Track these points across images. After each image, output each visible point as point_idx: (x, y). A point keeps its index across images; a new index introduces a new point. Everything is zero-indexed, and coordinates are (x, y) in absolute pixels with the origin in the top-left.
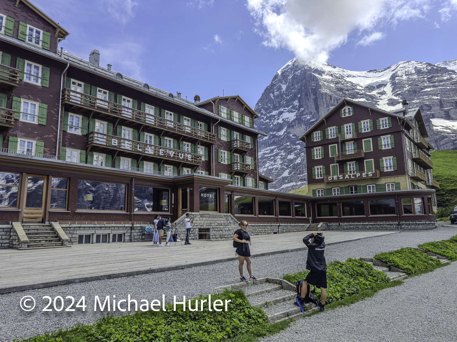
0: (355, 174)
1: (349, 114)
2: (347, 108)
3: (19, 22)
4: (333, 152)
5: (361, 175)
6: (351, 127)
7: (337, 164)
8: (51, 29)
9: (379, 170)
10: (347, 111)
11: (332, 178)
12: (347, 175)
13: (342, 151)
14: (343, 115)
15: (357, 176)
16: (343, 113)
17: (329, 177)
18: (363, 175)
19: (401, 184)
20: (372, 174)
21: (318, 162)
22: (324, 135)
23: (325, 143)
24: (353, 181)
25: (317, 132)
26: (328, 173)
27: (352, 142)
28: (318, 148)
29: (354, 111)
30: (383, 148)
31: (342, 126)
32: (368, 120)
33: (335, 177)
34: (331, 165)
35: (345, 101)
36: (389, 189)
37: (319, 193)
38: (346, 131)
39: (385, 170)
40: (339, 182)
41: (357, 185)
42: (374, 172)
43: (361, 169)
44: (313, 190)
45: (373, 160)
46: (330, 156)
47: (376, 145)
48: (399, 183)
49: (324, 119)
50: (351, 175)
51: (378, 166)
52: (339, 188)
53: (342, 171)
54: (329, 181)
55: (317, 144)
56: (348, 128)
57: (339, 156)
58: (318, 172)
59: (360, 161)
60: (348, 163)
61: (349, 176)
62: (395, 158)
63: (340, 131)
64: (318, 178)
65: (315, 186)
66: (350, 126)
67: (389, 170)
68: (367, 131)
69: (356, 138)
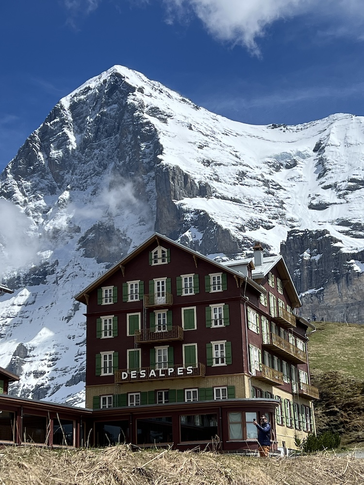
0: (167, 368)
1: (163, 261)
2: (159, 250)
4: (134, 327)
5: (175, 371)
6: (165, 283)
7: (138, 349)
9: (205, 363)
10: (160, 255)
11: (128, 374)
12: (153, 371)
13: (148, 326)
14: (153, 262)
15: (169, 372)
16: (153, 258)
17: (123, 373)
18: (179, 371)
19: (237, 389)
20: (193, 369)
21: (107, 345)
22: (120, 294)
23: (120, 310)
24: (162, 380)
25: (108, 288)
26: (122, 365)
27: (165, 311)
28: (108, 317)
29: (171, 256)
30: (213, 326)
31: (150, 282)
32: (192, 275)
33: (133, 374)
34: (128, 351)
35: (156, 238)
36: (219, 397)
37: (104, 402)
38: (156, 291)
39: (214, 365)
40: (139, 380)
41: (168, 389)
42: (197, 367)
43: (176, 361)
44: (95, 398)
45: (196, 344)
46: (128, 335)
47: (203, 318)
48: (233, 388)
49: (121, 266)
50: (159, 371)
51: (204, 356)
52: (139, 394)
53: (147, 363)
54: (123, 380)
56: (161, 286)
57: (142, 335)
58: (105, 363)
59: (175, 347)
60: (157, 348)
61: (155, 372)
62: (230, 344)
63: (146, 289)
64: (105, 374)
65: (98, 389)
67: (220, 364)
68: (189, 294)
69: (171, 304)
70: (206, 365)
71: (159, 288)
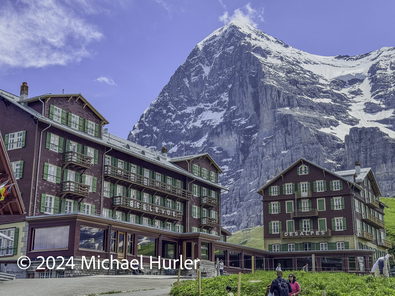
0: (309, 231)
1: (305, 173)
2: (303, 166)
3: (85, 120)
4: (290, 209)
5: (314, 233)
6: (307, 185)
7: (292, 220)
8: (98, 120)
9: (331, 229)
10: (303, 169)
11: (288, 234)
12: (302, 232)
13: (298, 209)
14: (300, 173)
15: (311, 233)
16: (300, 171)
17: (285, 233)
18: (317, 233)
19: (350, 244)
20: (324, 232)
21: (275, 217)
22: (281, 190)
23: (282, 199)
24: (307, 238)
25: (275, 187)
26: (284, 229)
27: (307, 200)
28: (275, 203)
29: (310, 170)
30: (335, 209)
31: (298, 184)
32: (322, 181)
33: (291, 233)
34: (287, 221)
35: (302, 160)
36: (340, 248)
37: (275, 248)
38: (302, 190)
39: (336, 230)
40: (294, 238)
41: (311, 242)
42: (326, 231)
43: (315, 228)
44: (269, 245)
45: (326, 219)
46: (287, 212)
47: (329, 205)
48: (348, 243)
49: (282, 175)
50: (305, 232)
51: (330, 226)
52: (294, 244)
53: (298, 228)
54: (285, 237)
55: (274, 199)
56: (304, 186)
57: (295, 213)
58: (274, 227)
59: (314, 219)
60: (303, 220)
61: (303, 232)
62: (345, 219)
63: (296, 188)
64: (275, 233)
65: (271, 241)
66: (305, 185)
67: (340, 230)
68: (321, 191)
69: (311, 196)
70: (332, 230)
71: (303, 188)
